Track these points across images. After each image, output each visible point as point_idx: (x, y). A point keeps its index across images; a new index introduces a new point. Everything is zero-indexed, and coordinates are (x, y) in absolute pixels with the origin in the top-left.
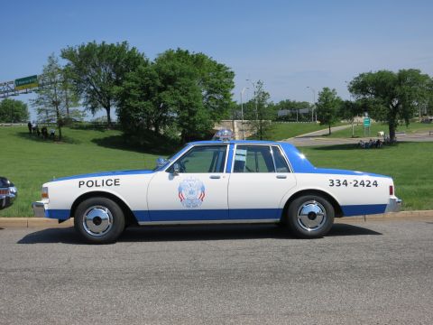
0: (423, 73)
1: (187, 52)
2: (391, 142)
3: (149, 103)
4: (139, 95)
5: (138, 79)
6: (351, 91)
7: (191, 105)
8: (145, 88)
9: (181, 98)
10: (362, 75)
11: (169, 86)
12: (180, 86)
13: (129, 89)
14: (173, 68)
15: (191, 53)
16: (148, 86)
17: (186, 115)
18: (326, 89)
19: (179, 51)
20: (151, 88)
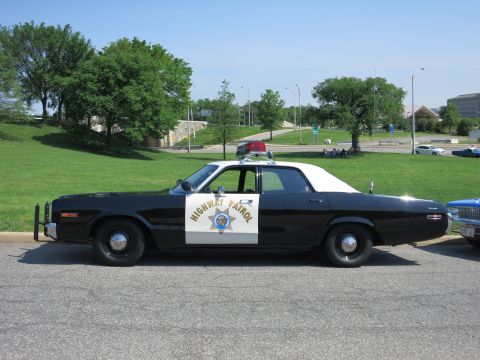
0: (389, 82)
1: (144, 42)
2: (355, 152)
3: (108, 97)
4: (96, 89)
5: (96, 70)
6: (314, 96)
7: (155, 103)
8: (104, 81)
9: (145, 94)
10: (328, 81)
11: (131, 80)
12: (144, 81)
13: (85, 81)
14: (136, 61)
15: (147, 44)
16: (108, 78)
17: (150, 114)
18: (269, 91)
19: (135, 41)
20: (112, 81)
